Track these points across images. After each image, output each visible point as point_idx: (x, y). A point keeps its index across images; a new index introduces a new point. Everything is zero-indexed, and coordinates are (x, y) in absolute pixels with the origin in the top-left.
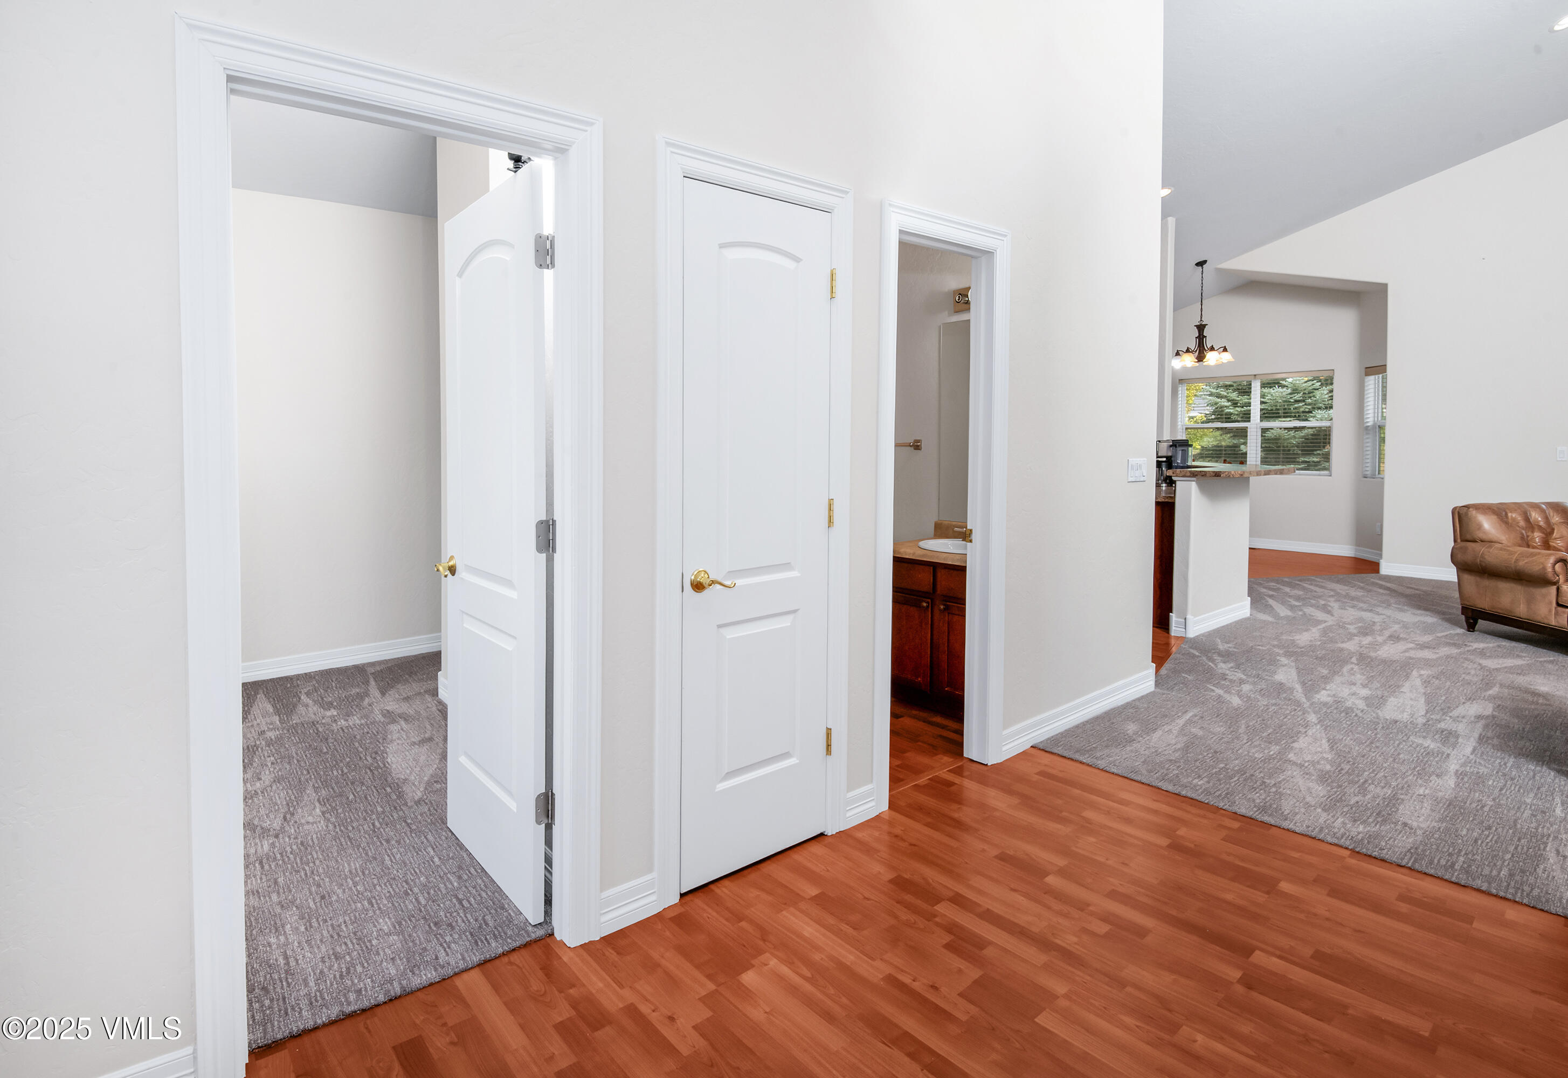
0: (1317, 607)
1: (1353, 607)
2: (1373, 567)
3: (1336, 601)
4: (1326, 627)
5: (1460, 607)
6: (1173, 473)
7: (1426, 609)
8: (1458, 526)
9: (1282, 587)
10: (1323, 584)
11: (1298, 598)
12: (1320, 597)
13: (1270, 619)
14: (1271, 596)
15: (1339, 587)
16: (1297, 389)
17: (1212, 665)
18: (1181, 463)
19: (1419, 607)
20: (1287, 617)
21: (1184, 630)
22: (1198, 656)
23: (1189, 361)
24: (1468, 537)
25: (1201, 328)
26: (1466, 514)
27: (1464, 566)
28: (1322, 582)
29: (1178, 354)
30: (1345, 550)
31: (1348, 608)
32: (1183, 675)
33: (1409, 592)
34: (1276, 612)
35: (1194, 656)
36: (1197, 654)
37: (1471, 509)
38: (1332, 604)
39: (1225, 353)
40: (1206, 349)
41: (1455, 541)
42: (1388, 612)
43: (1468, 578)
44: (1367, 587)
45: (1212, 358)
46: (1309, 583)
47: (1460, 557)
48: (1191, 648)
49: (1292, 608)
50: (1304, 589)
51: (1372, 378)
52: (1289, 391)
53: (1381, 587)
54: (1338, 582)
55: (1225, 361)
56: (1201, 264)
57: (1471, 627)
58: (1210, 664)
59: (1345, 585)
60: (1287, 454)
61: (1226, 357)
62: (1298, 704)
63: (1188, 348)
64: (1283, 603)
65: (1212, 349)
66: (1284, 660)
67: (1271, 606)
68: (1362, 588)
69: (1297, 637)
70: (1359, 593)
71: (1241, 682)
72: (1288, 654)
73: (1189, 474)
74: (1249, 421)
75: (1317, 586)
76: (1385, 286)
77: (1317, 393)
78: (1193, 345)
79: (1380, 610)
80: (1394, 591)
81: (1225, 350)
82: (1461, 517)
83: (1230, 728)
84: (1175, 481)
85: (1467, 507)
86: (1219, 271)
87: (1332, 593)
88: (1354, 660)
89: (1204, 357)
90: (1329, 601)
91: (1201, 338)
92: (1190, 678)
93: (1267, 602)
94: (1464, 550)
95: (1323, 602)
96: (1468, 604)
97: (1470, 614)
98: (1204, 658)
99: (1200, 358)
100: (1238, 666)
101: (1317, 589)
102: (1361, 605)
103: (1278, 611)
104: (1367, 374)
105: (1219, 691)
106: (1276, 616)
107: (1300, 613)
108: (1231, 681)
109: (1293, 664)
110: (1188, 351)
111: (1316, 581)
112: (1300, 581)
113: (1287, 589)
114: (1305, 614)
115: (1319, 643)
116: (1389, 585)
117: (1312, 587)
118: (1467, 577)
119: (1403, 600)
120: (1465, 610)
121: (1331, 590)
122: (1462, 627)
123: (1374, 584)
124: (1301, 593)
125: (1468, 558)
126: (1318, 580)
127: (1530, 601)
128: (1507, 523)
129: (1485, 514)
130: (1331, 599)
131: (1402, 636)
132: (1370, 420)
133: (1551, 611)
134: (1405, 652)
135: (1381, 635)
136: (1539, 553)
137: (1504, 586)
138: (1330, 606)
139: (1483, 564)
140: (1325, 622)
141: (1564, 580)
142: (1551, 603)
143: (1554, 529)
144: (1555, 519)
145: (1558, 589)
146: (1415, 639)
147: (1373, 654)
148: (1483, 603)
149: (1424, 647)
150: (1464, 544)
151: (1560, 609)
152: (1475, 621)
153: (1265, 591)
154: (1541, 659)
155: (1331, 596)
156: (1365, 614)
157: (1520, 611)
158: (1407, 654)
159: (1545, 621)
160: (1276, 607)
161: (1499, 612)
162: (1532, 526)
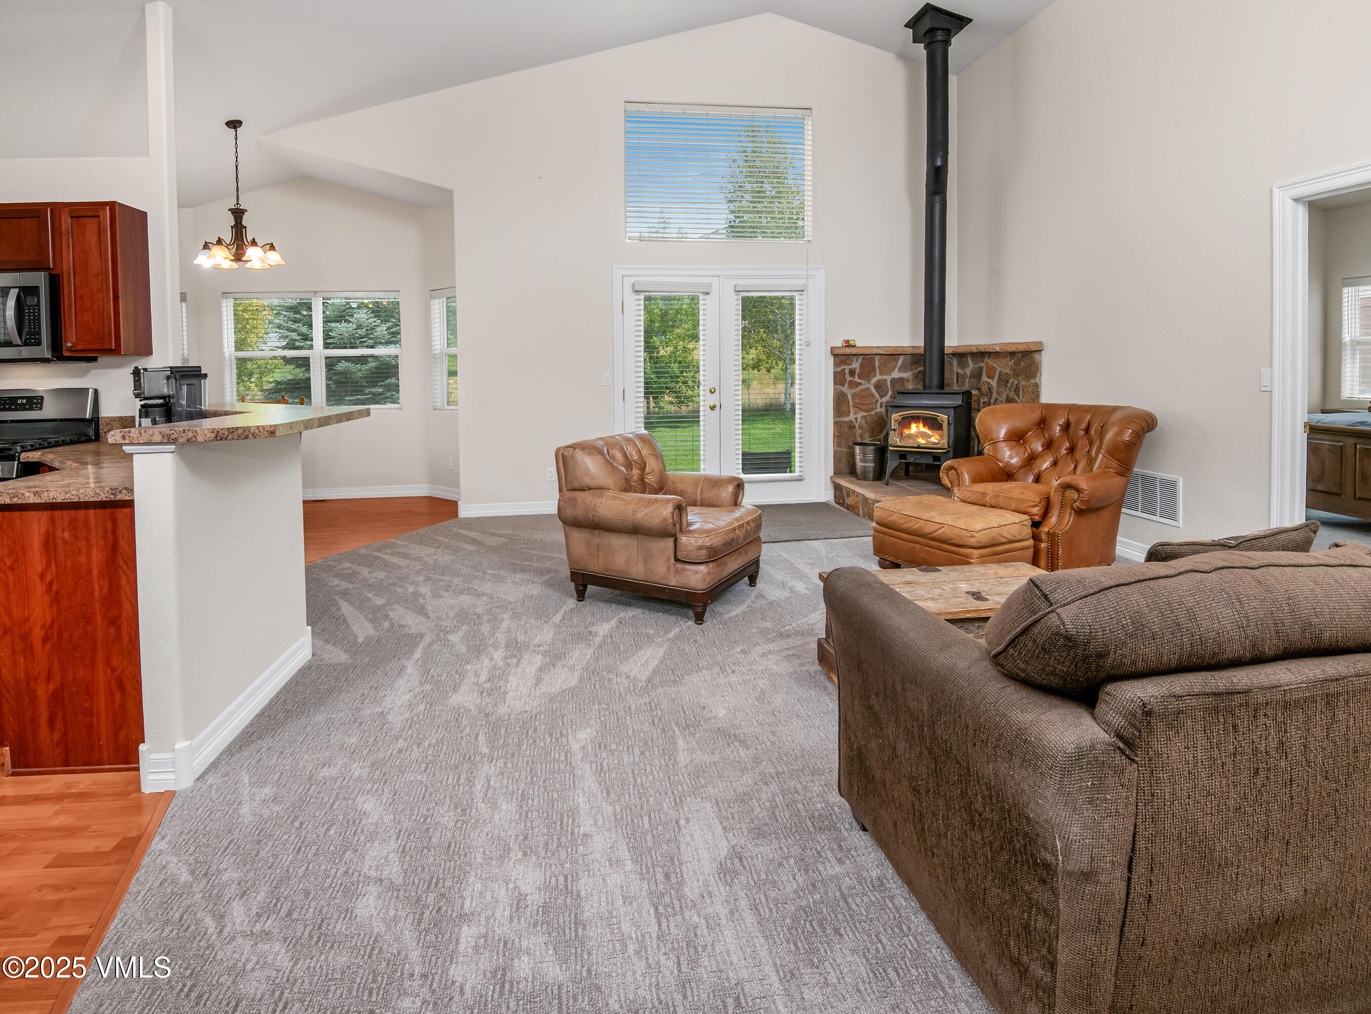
0: (406, 604)
1: (447, 588)
2: (451, 510)
3: (425, 581)
4: (425, 650)
5: (570, 572)
6: (124, 437)
8: (562, 470)
10: (405, 550)
11: (380, 591)
12: (405, 579)
13: (343, 657)
14: (344, 594)
15: (423, 552)
16: (360, 325)
18: (188, 405)
20: (368, 642)
23: (221, 258)
24: (576, 485)
25: (238, 213)
26: (573, 456)
27: (573, 522)
28: (405, 546)
29: (206, 246)
30: (420, 489)
31: (442, 592)
34: (353, 633)
37: (577, 450)
38: (422, 590)
39: (272, 252)
40: (247, 244)
41: (561, 490)
42: (487, 587)
43: (578, 536)
44: (453, 543)
45: (253, 254)
46: (389, 551)
47: (567, 511)
49: (373, 615)
51: (438, 301)
52: (355, 326)
53: (466, 541)
55: (272, 263)
56: (234, 124)
57: (581, 595)
60: (356, 387)
61: (274, 258)
63: (219, 238)
65: (254, 243)
68: (448, 547)
69: (388, 702)
70: (445, 558)
73: (158, 438)
74: (311, 349)
76: (451, 190)
77: (378, 329)
78: (228, 237)
79: (477, 585)
81: (272, 247)
82: (565, 459)
84: (131, 456)
85: (573, 447)
86: (261, 144)
87: (418, 567)
89: (244, 254)
90: (417, 585)
91: (239, 229)
93: (339, 609)
94: (573, 502)
95: (411, 589)
96: (578, 568)
97: (580, 580)
99: (238, 255)
101: (402, 563)
102: (456, 581)
103: (356, 629)
104: (433, 298)
106: (350, 644)
107: (386, 624)
110: (219, 242)
113: (365, 572)
114: (393, 625)
115: (423, 707)
116: (473, 536)
117: (393, 559)
118: (576, 535)
120: (574, 576)
121: (415, 559)
122: (573, 597)
123: (456, 538)
124: (381, 576)
125: (579, 512)
126: (400, 542)
127: (647, 558)
128: (609, 463)
129: (590, 454)
130: (420, 579)
131: (521, 638)
132: (438, 347)
133: (669, 568)
134: (538, 681)
135: (496, 647)
136: (656, 500)
137: (618, 542)
138: (421, 595)
139: (597, 519)
140: (421, 636)
141: (681, 530)
142: (669, 559)
143: (645, 464)
144: (645, 452)
145: (676, 540)
146: (537, 640)
147: (502, 710)
148: (596, 566)
149: (554, 657)
150: (571, 494)
151: (679, 565)
152: (585, 587)
153: (345, 585)
154: (671, 636)
155: (418, 572)
156: (466, 600)
157: (637, 572)
158: (543, 689)
159: (664, 582)
160: (350, 622)
161: (614, 575)
162: (629, 464)
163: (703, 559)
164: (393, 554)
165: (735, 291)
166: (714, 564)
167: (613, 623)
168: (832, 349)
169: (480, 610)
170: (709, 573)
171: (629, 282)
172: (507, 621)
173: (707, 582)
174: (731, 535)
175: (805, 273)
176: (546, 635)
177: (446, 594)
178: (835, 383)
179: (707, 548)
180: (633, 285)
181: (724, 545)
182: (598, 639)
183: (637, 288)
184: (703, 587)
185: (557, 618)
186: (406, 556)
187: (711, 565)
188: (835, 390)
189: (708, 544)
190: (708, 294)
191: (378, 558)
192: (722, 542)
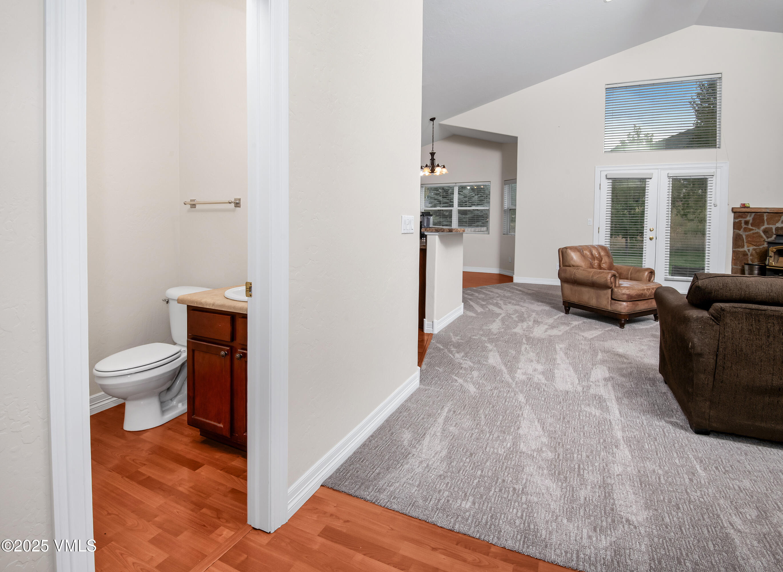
0: (494, 305)
1: (510, 303)
2: (510, 279)
3: (501, 300)
4: (502, 317)
5: (562, 300)
6: (425, 230)
7: (542, 302)
8: (561, 258)
9: (474, 293)
10: (491, 290)
11: (483, 300)
12: (493, 298)
13: (474, 315)
14: (470, 299)
15: (499, 291)
17: (452, 356)
19: (538, 301)
20: (481, 312)
21: (432, 329)
22: (442, 350)
23: (427, 172)
24: (567, 264)
25: (432, 154)
26: (566, 252)
27: (565, 280)
29: (422, 167)
30: (494, 270)
31: (507, 304)
32: (437, 368)
33: (530, 292)
34: (476, 310)
35: (440, 350)
36: (441, 347)
37: (568, 249)
38: (500, 302)
39: (444, 169)
40: (435, 166)
41: (560, 266)
42: (526, 305)
44: (511, 290)
45: (438, 170)
47: (563, 275)
48: (437, 342)
49: (482, 306)
50: (484, 293)
51: (507, 186)
53: (517, 290)
54: (497, 288)
55: (444, 173)
56: (433, 119)
57: (567, 312)
58: (450, 355)
59: (501, 290)
61: (444, 171)
62: (508, 383)
63: (427, 164)
64: (478, 303)
65: (438, 166)
66: (490, 346)
67: (472, 306)
68: (509, 291)
69: (491, 327)
70: (508, 294)
71: (472, 369)
72: (491, 341)
73: (434, 231)
74: (453, 207)
75: (489, 291)
76: (516, 138)
78: (429, 163)
79: (521, 304)
80: (523, 292)
81: (444, 167)
82: (563, 253)
83: (475, 420)
84: (426, 236)
85: (566, 248)
86: (441, 125)
87: (497, 295)
88: (524, 341)
89: (434, 170)
90: (498, 300)
91: (433, 160)
92: (441, 370)
93: (470, 303)
94: (565, 271)
95: (495, 301)
96: (566, 299)
97: (567, 305)
98: (446, 350)
99: (433, 171)
100: (466, 355)
101: (491, 293)
102: (513, 301)
103: (476, 309)
104: (505, 184)
105: (460, 381)
106: (476, 312)
107: (487, 309)
108: (466, 369)
109: (495, 349)
110: (427, 166)
111: (487, 288)
112: (481, 289)
113: (477, 294)
114: (489, 310)
115: (503, 330)
116: (520, 288)
117: (486, 292)
118: (566, 285)
119: (529, 297)
120: (564, 303)
121: (496, 293)
122: (563, 312)
123: (513, 288)
124: (483, 296)
125: (568, 275)
127: (598, 297)
128: (583, 256)
129: (574, 251)
130: (498, 299)
131: (539, 320)
132: (506, 206)
133: (608, 302)
134: (546, 331)
135: (530, 321)
136: (603, 272)
137: (585, 290)
138: (499, 303)
139: (575, 279)
140: (501, 314)
141: (615, 286)
142: (608, 298)
143: (602, 259)
144: (602, 253)
145: (612, 291)
146: (546, 322)
147: (531, 335)
148: (574, 299)
149: (552, 327)
150: (565, 268)
151: (613, 301)
152: (569, 309)
153: (470, 297)
154: (606, 329)
155: (497, 297)
156: (517, 307)
157: (593, 303)
158: (547, 333)
159: (606, 308)
160: (474, 307)
161: (582, 303)
162: (593, 257)
163: (625, 299)
164: (486, 291)
165: (668, 177)
166: (631, 303)
167: (580, 322)
168: (733, 209)
169: (523, 311)
170: (627, 306)
171: (604, 174)
172: (534, 314)
173: (626, 310)
174: (641, 292)
175: (715, 165)
176: (551, 321)
177: (509, 304)
178: (734, 229)
179: (627, 294)
180: (606, 176)
181: (637, 295)
182: (572, 325)
183: (608, 177)
184: (624, 312)
185: (556, 317)
186: (492, 292)
187: (629, 303)
188: (734, 232)
189: (628, 293)
190: (651, 178)
191: (481, 291)
192: (635, 293)
